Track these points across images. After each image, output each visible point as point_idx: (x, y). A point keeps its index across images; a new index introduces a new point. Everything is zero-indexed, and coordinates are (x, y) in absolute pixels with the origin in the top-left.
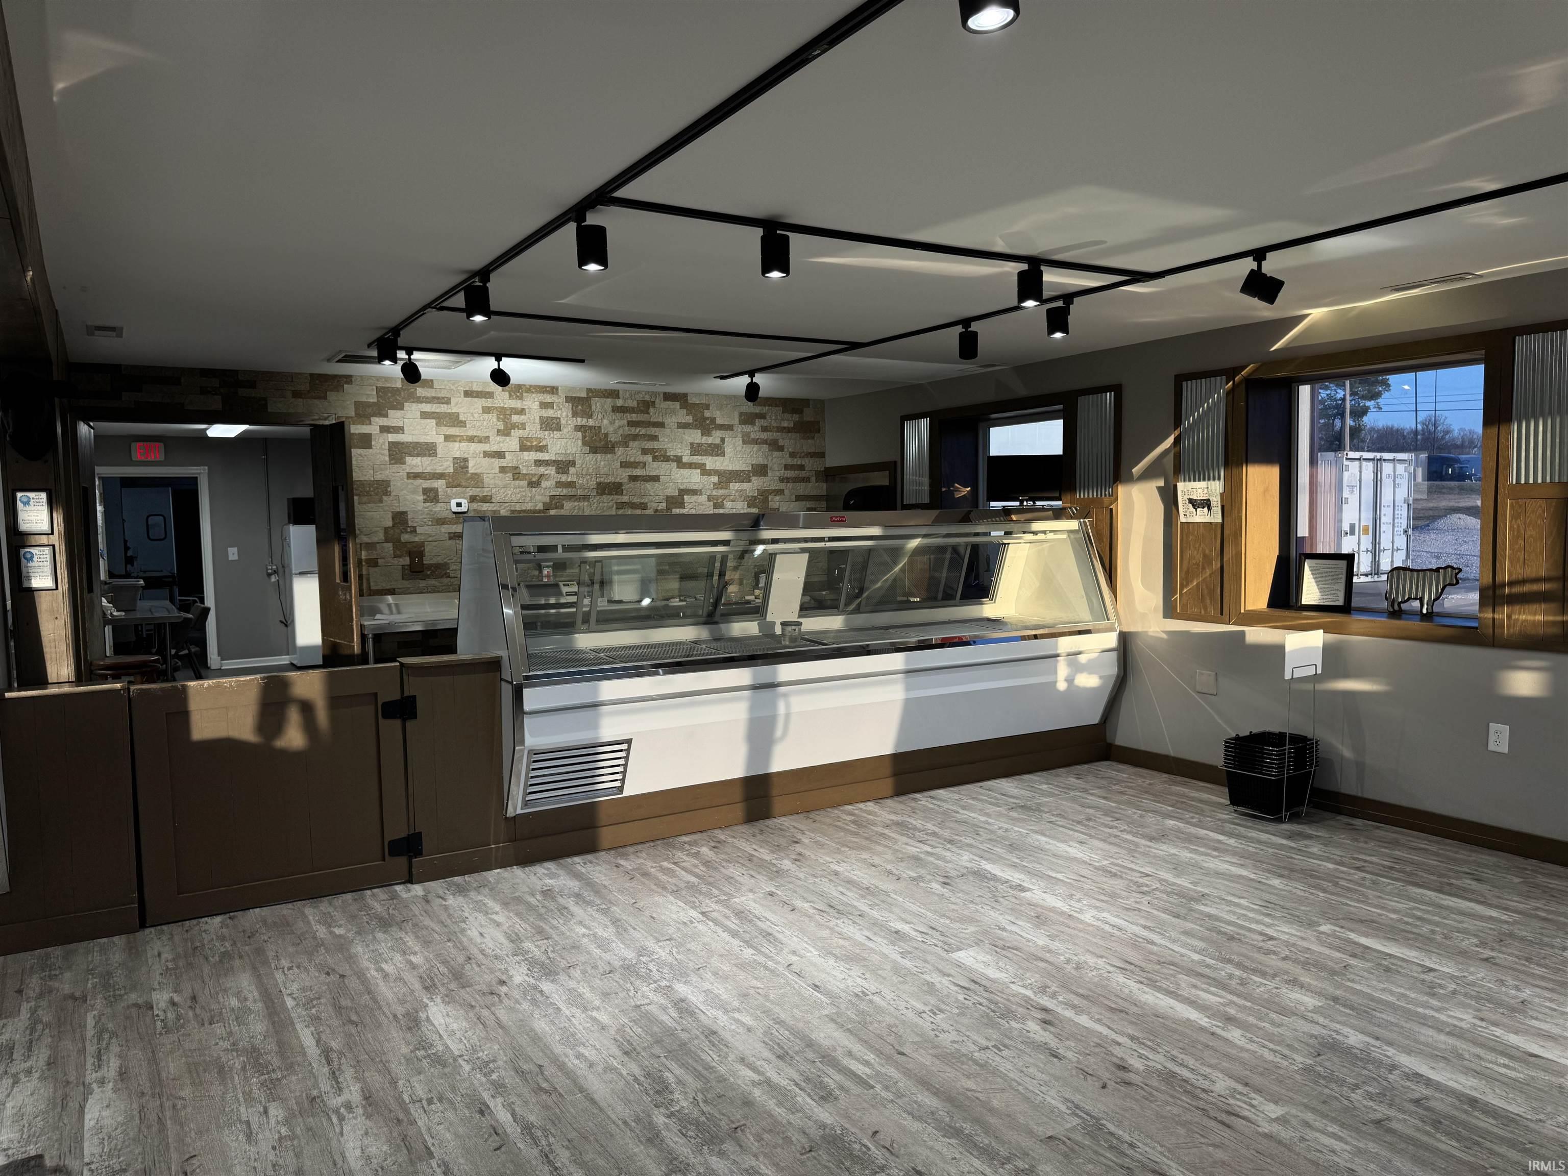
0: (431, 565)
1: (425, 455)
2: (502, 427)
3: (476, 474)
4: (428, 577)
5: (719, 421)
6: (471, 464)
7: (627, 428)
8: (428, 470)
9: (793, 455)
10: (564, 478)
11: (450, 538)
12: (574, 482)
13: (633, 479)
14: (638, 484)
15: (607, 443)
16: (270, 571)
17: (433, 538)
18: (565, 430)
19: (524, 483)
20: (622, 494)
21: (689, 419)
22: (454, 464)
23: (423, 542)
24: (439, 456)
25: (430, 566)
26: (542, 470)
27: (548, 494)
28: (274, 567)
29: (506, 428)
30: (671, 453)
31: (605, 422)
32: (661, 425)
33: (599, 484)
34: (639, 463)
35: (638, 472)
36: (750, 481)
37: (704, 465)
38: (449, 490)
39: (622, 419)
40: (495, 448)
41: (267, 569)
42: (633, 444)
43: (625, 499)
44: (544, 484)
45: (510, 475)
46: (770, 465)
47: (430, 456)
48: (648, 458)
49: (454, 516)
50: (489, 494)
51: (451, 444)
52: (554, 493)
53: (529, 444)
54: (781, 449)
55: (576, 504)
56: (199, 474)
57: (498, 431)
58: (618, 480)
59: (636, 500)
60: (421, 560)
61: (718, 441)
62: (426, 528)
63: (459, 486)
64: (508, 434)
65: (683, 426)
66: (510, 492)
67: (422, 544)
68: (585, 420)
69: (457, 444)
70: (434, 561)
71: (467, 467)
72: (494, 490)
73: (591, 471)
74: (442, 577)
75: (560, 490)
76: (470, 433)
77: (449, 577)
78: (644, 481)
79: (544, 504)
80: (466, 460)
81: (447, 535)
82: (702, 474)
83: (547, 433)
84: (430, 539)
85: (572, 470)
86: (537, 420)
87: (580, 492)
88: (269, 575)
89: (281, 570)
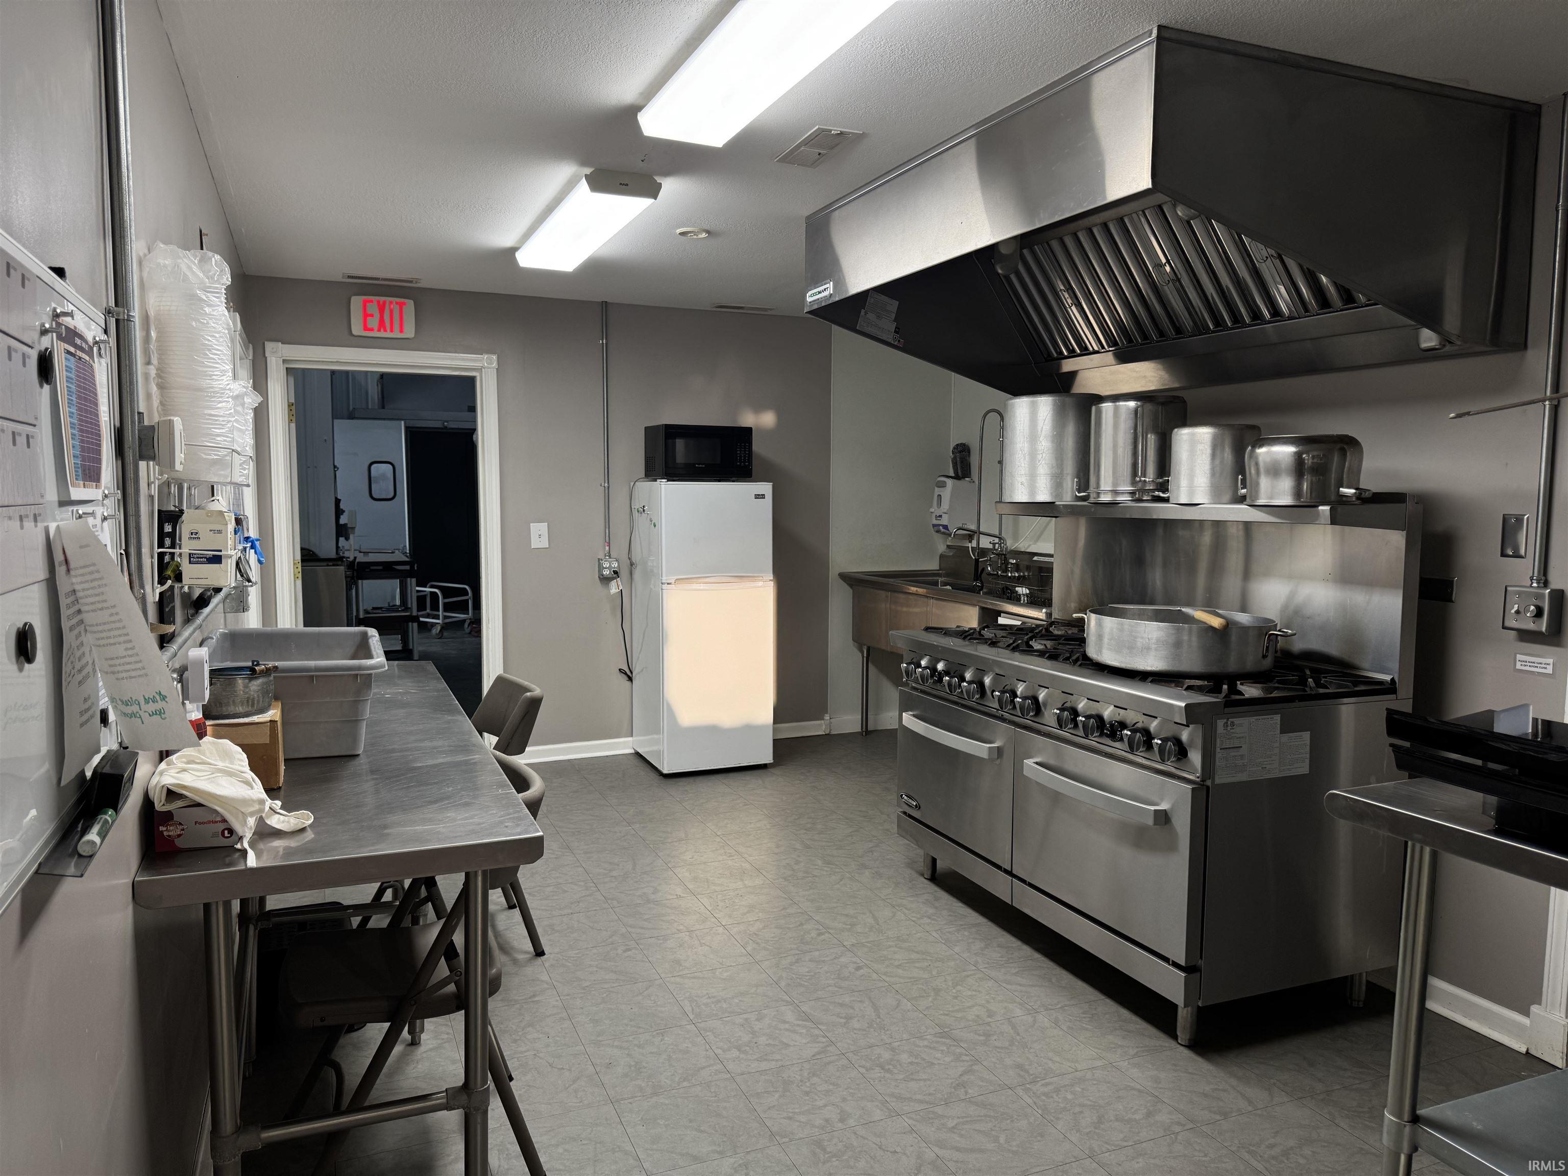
16: (606, 572)
28: (615, 565)
41: (601, 568)
56: (480, 370)
88: (605, 580)
89: (624, 573)
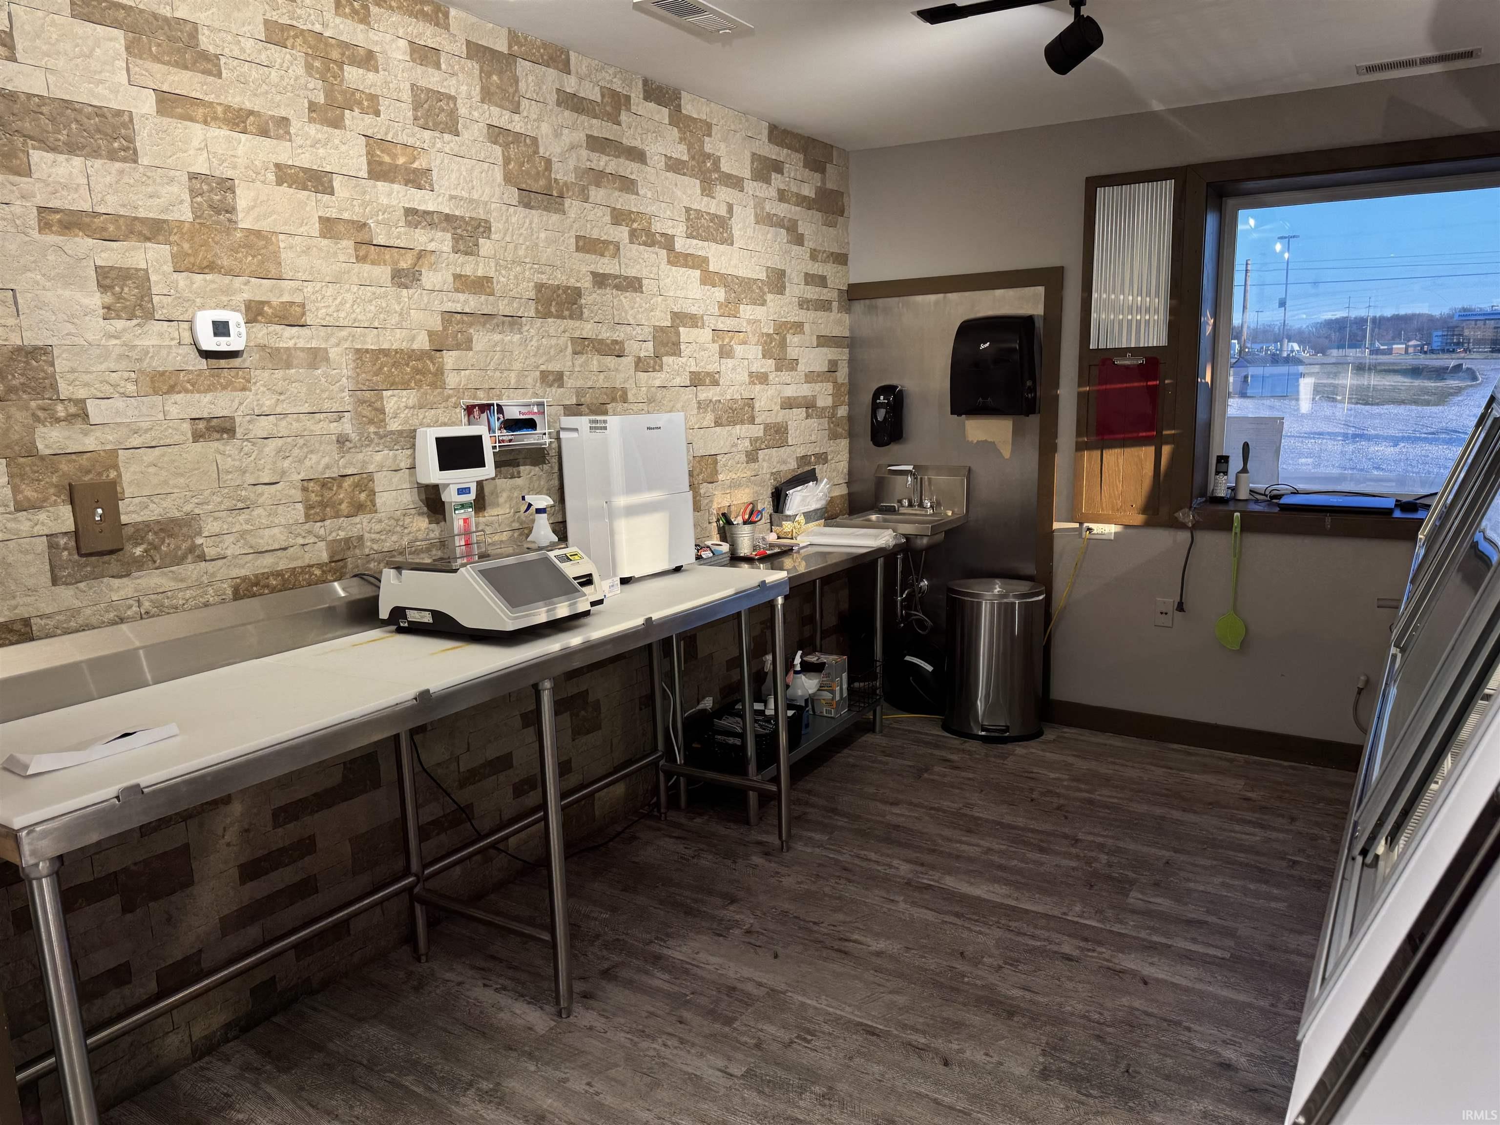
0: (147, 526)
1: (95, 153)
2: (321, 99)
3: (258, 233)
4: (139, 564)
5: (725, 167)
6: (243, 199)
7: (584, 153)
8: (111, 205)
9: (814, 255)
10: (471, 268)
11: (197, 437)
12: (489, 279)
13: (600, 280)
14: (609, 294)
15: (549, 186)
17: (147, 439)
18: (466, 135)
19: (383, 273)
20: (580, 317)
21: (681, 152)
22: (194, 193)
23: (113, 453)
24: (144, 160)
25: (140, 532)
26: (421, 238)
27: (437, 306)
29: (331, 103)
30: (657, 227)
31: (545, 128)
32: (638, 156)
33: (540, 287)
34: (606, 243)
35: (606, 265)
36: (763, 303)
37: (706, 260)
38: (182, 279)
39: (573, 128)
40: (305, 160)
42: (597, 194)
43: (587, 329)
44: (430, 279)
45: (348, 244)
46: (788, 271)
47: (112, 156)
48: (621, 234)
49: (203, 363)
50: (298, 299)
51: (179, 128)
52: (450, 306)
53: (387, 159)
54: (799, 240)
55: (497, 337)
57: (313, 107)
58: (572, 282)
59: (606, 334)
60: (113, 512)
61: (723, 211)
62: (119, 403)
63: (210, 267)
64: (337, 123)
65: (674, 166)
66: (349, 297)
67: (111, 459)
68: (507, 115)
69: (197, 129)
70: (153, 513)
71: (231, 210)
72: (309, 288)
73: (521, 252)
74: (180, 561)
75: (462, 297)
76: (237, 99)
77: (202, 558)
78: (617, 287)
79: (430, 334)
80: (227, 185)
81: (186, 426)
82: (703, 282)
83: (427, 134)
84: (136, 441)
85: (486, 246)
86: (407, 95)
87: (503, 308)
